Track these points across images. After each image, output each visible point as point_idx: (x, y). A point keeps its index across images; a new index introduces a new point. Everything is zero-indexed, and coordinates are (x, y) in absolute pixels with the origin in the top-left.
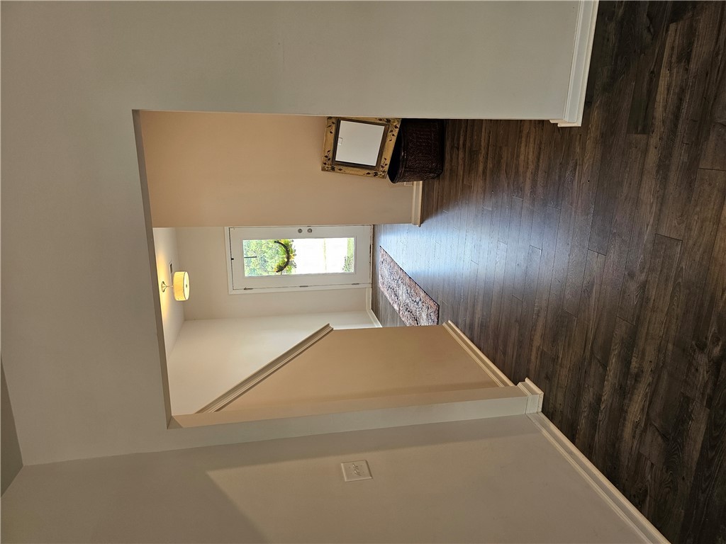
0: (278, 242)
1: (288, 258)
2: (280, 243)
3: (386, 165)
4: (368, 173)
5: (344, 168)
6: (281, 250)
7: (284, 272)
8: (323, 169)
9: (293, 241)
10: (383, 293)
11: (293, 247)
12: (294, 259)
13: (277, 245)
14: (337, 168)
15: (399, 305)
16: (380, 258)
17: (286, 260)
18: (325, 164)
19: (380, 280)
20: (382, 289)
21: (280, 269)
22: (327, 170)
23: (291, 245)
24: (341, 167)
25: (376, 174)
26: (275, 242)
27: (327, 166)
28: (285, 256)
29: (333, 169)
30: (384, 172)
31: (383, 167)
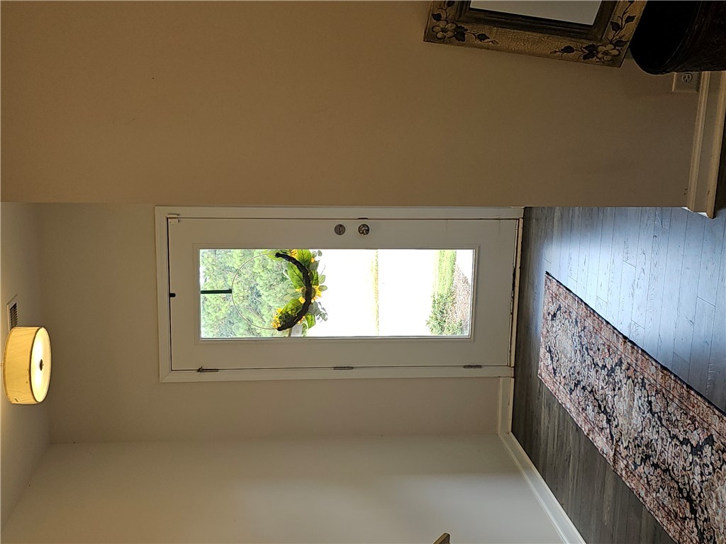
0: (285, 256)
1: (309, 294)
2: (290, 259)
3: (630, 19)
4: (569, 49)
5: (493, 33)
6: (292, 274)
7: (297, 332)
8: (430, 37)
9: (320, 254)
10: (552, 396)
11: (319, 270)
12: (321, 299)
13: (284, 262)
14: (471, 30)
15: (614, 441)
16: (543, 304)
17: (302, 300)
18: (437, 17)
19: (544, 362)
20: (549, 385)
21: (288, 322)
22: (442, 40)
23: (317, 264)
24: (485, 30)
25: (591, 53)
26: (278, 255)
27: (442, 24)
28: (299, 290)
29: (460, 36)
30: (619, 43)
31: (617, 27)
